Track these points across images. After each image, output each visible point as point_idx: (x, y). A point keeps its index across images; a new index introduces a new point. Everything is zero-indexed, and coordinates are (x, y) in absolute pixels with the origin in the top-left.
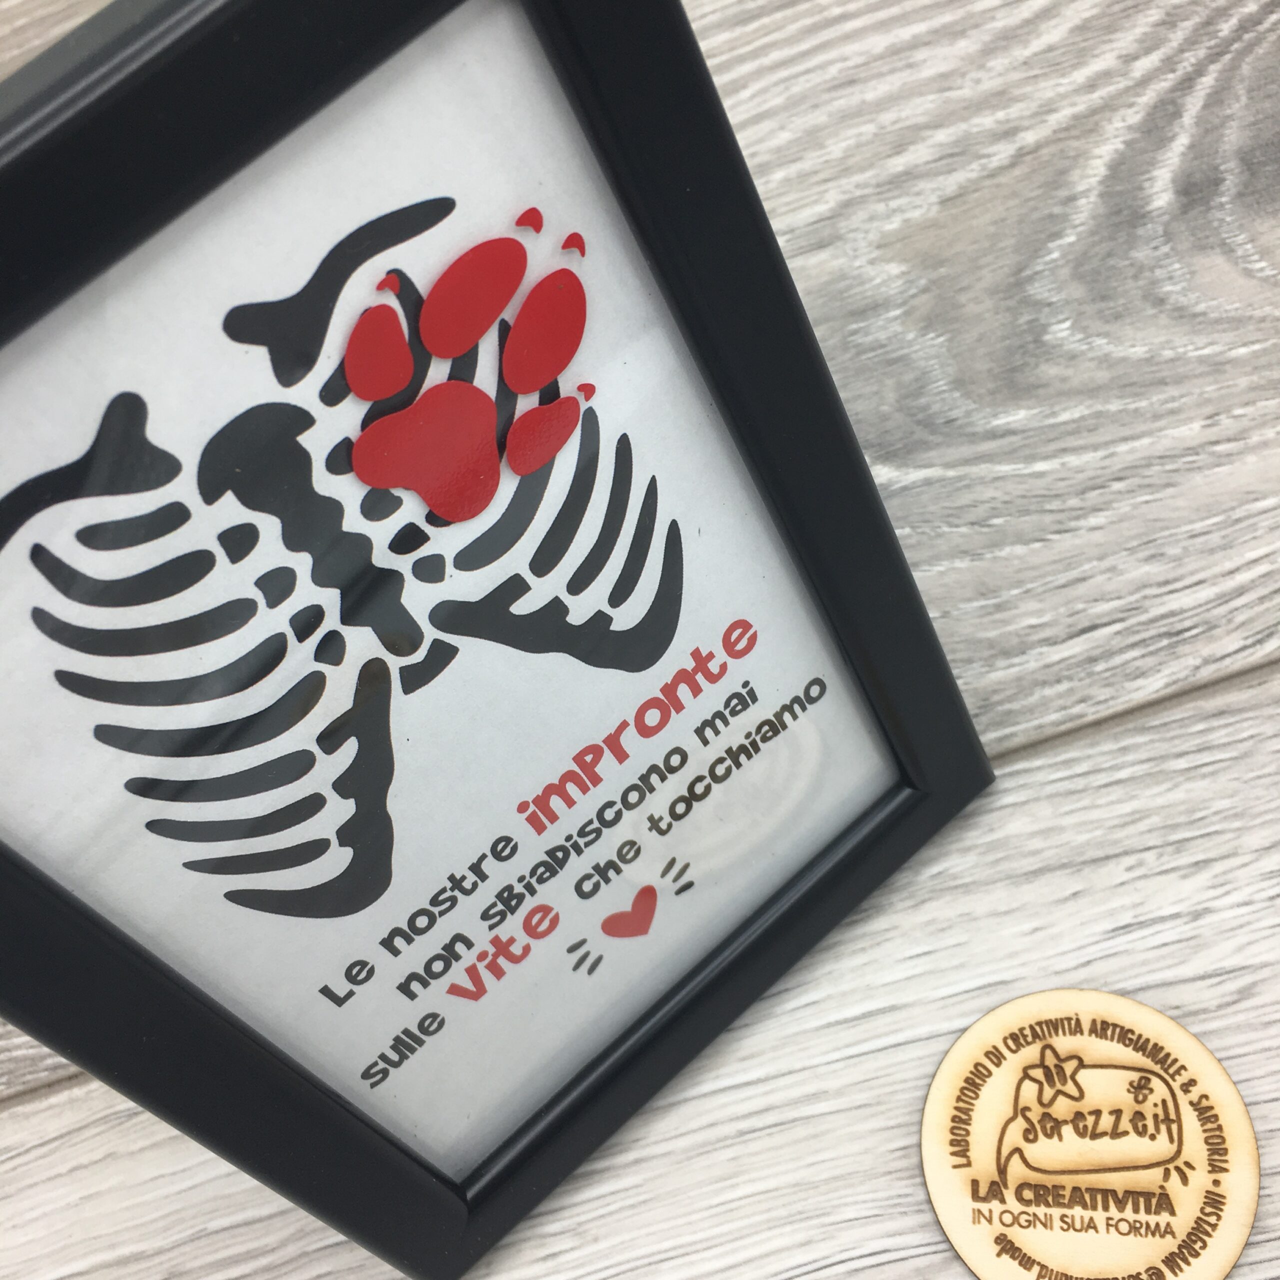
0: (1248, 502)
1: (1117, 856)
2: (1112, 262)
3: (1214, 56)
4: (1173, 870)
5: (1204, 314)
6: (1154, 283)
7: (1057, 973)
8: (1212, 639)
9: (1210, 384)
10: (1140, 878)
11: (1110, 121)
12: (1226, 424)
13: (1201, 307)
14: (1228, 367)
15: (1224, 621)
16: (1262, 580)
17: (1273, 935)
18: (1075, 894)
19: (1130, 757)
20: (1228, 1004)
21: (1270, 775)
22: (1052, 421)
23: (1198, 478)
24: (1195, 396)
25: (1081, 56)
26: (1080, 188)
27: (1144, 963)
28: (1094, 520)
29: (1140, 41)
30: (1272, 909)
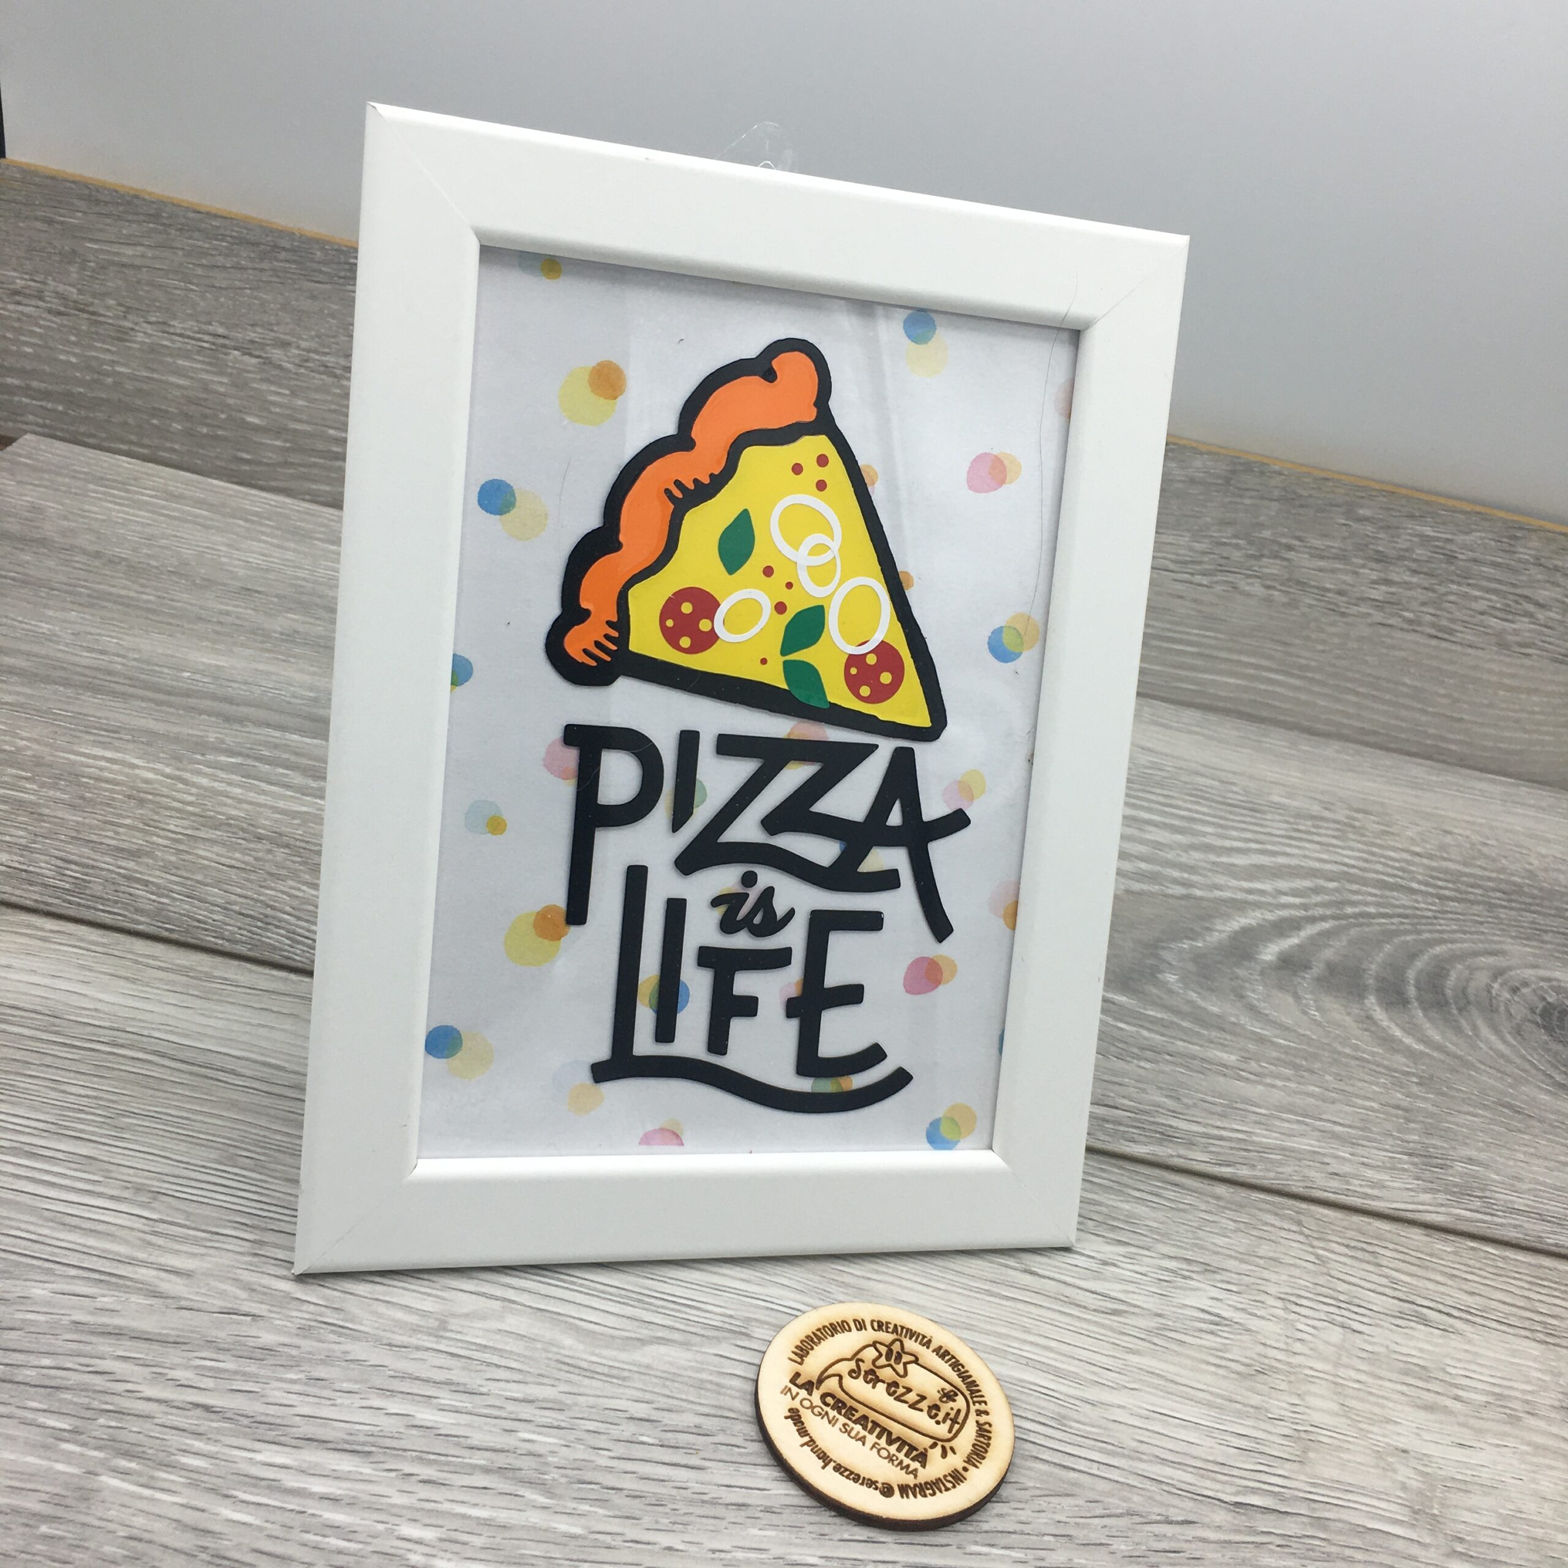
2: (1219, 966)
3: (1334, 917)
4: (1103, 1237)
5: (1267, 1015)
6: (1242, 987)
8: (1189, 1149)
11: (1254, 911)
12: (1253, 1065)
13: (1267, 1012)
19: (1104, 1175)
20: (1103, 1312)
22: (1142, 1011)
25: (1251, 877)
26: (1219, 927)
28: (1142, 1064)
29: (1292, 889)
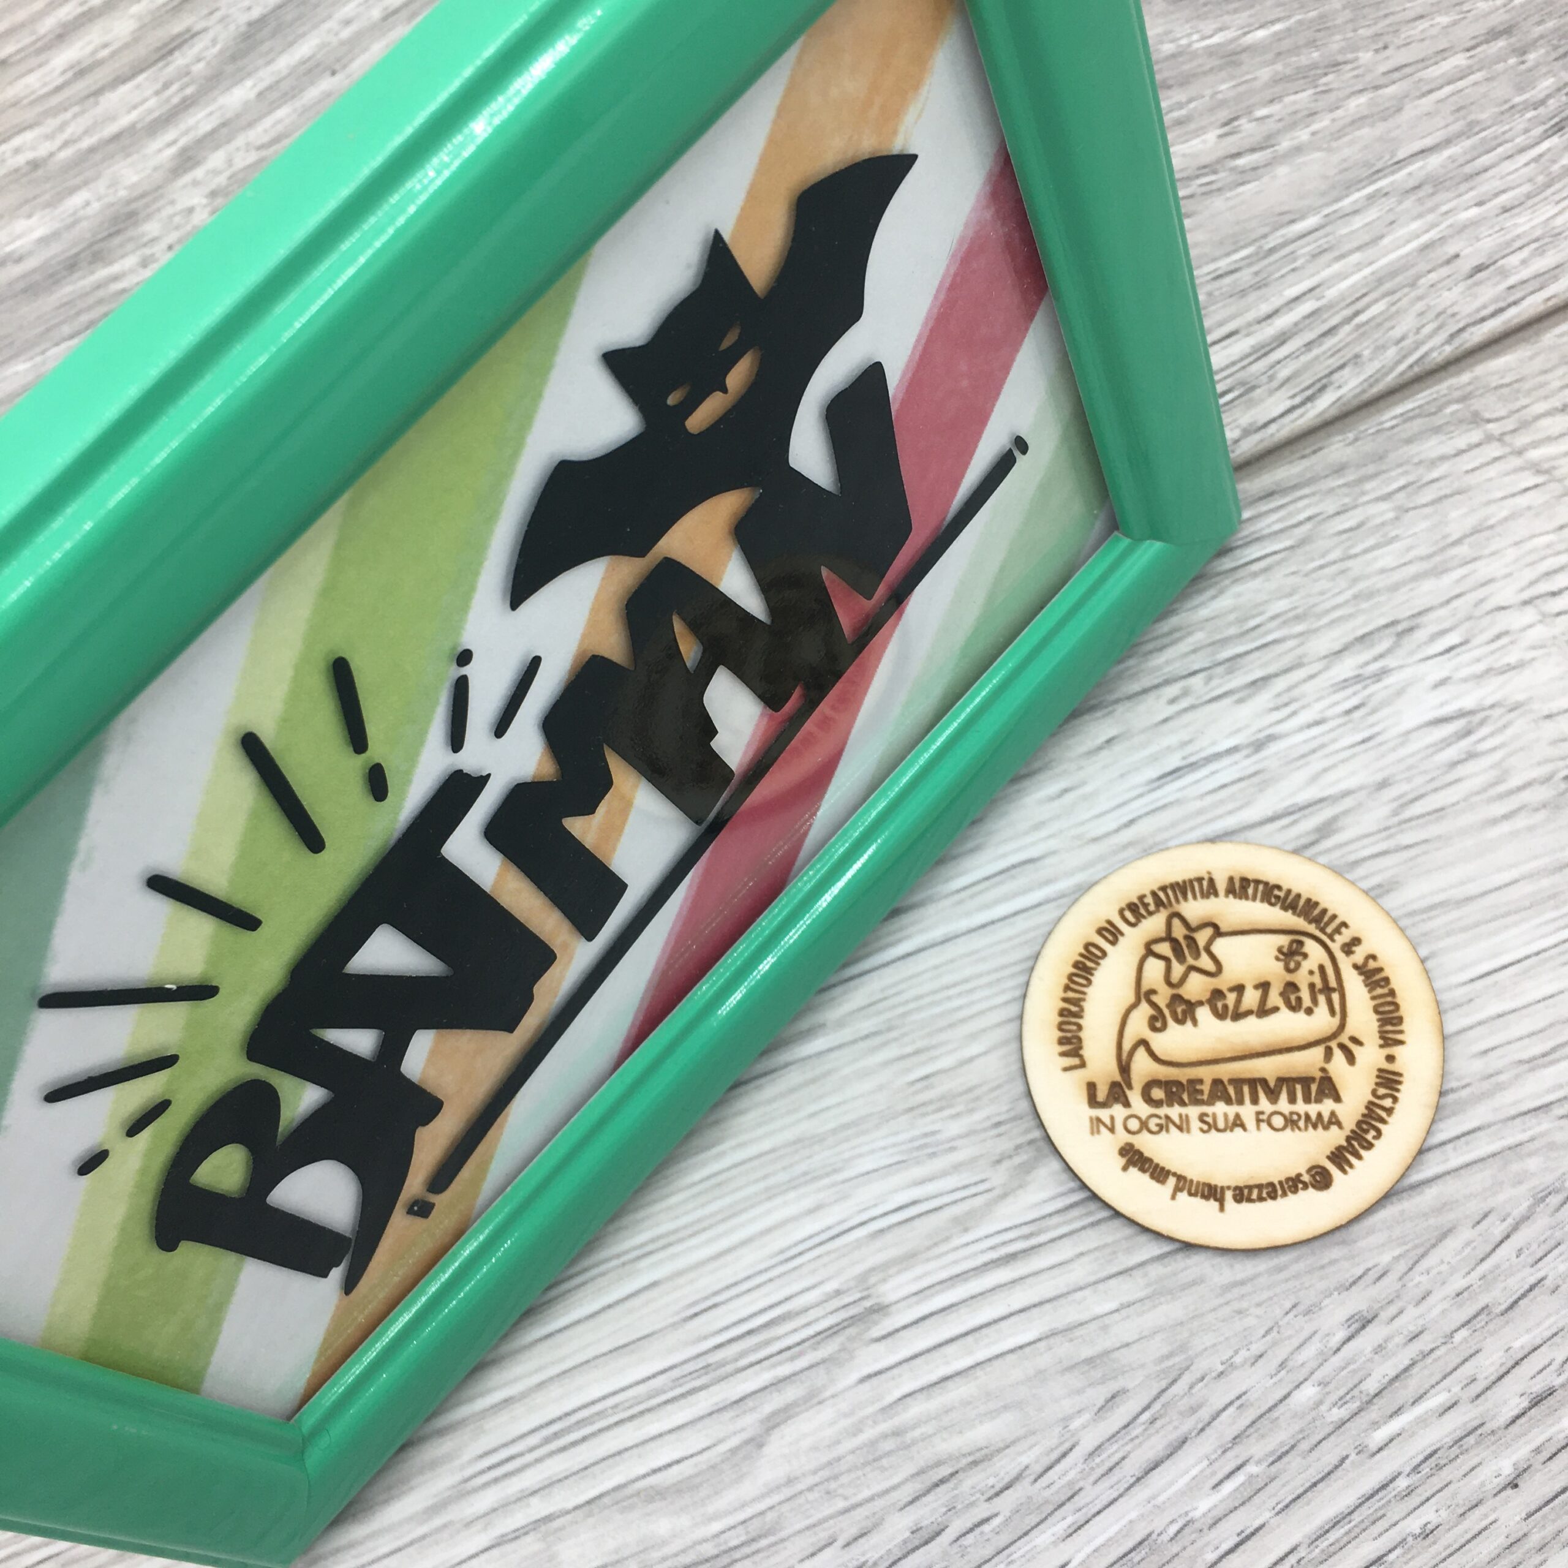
0: (1282, 226)
1: (1157, 687)
7: (1095, 840)
9: (1223, 81)
10: (1185, 710)
14: (1244, 57)
15: (1264, 379)
16: (1307, 321)
17: (1354, 755)
18: (1109, 741)
21: (1335, 562)
23: (1218, 203)
24: (1207, 98)
27: (1200, 812)
30: (1350, 726)
